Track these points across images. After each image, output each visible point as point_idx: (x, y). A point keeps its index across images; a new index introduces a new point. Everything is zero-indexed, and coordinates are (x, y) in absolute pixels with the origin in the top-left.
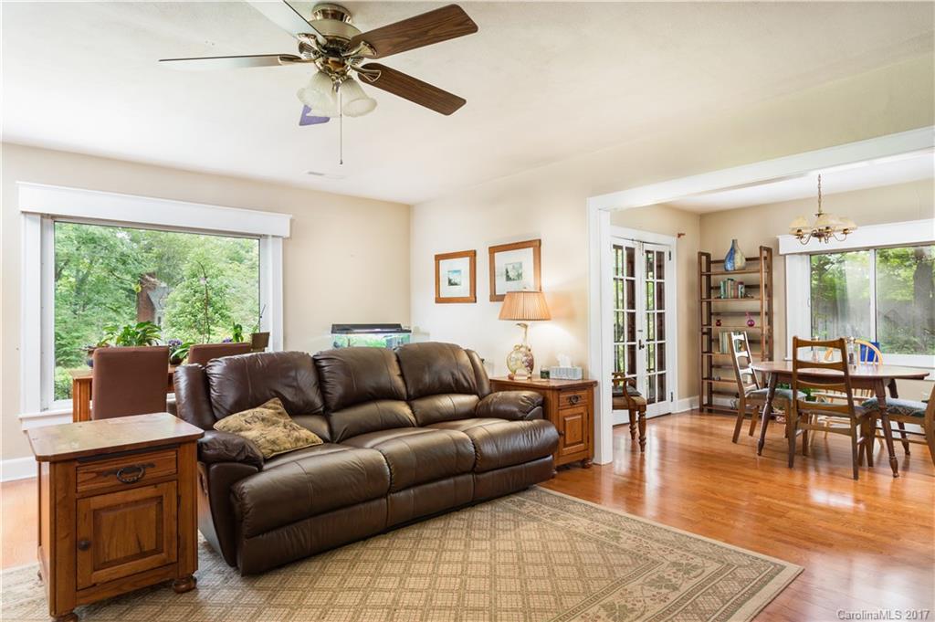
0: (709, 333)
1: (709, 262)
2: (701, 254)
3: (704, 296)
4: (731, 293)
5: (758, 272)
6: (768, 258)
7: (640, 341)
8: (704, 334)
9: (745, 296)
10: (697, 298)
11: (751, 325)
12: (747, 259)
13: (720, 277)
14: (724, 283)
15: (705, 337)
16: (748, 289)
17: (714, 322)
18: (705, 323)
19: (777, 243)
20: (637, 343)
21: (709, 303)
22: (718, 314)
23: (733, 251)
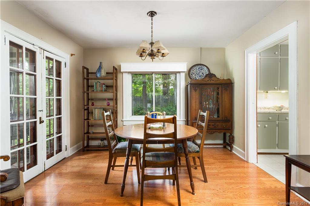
0: (88, 109)
1: (88, 73)
2: (84, 68)
3: (85, 90)
4: (99, 89)
5: (112, 79)
6: (116, 73)
7: (40, 118)
8: (85, 110)
9: (106, 91)
10: (81, 90)
11: (108, 105)
12: (107, 73)
13: (93, 81)
14: (96, 83)
15: (86, 111)
16: (107, 88)
17: (90, 104)
18: (86, 104)
19: (120, 66)
20: (38, 120)
21: (88, 94)
22: (92, 99)
23: (100, 68)
